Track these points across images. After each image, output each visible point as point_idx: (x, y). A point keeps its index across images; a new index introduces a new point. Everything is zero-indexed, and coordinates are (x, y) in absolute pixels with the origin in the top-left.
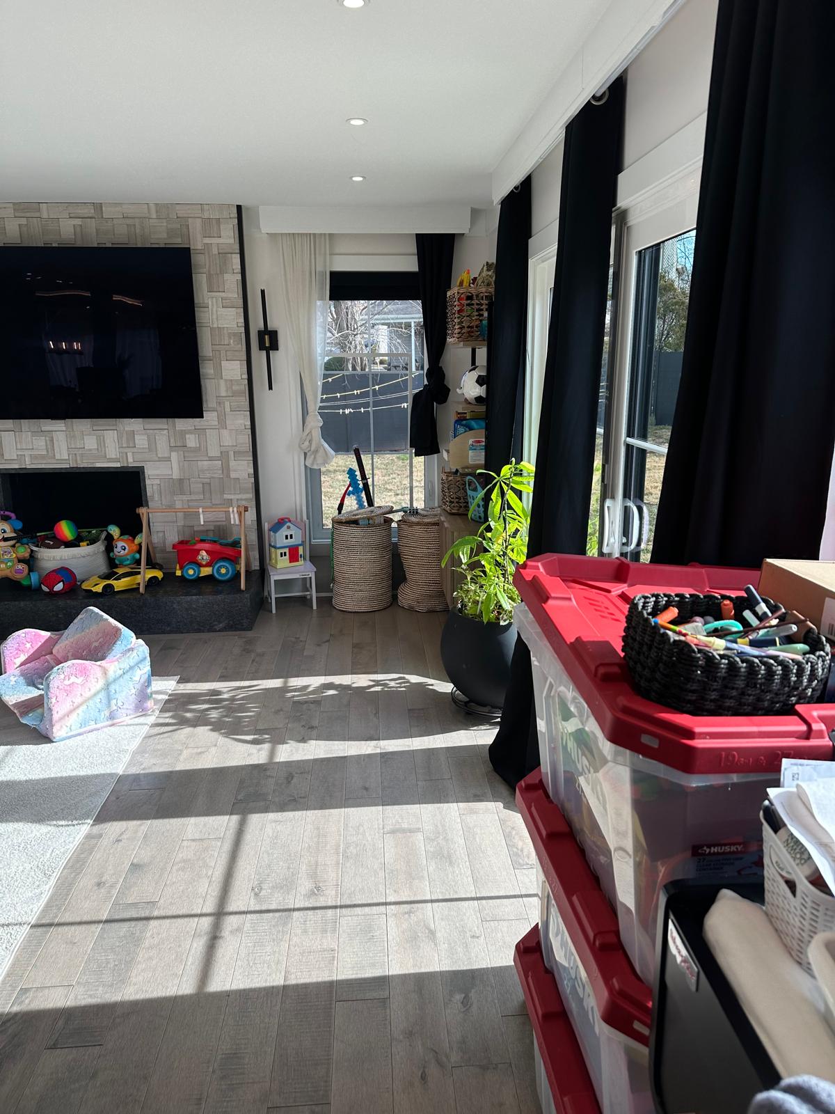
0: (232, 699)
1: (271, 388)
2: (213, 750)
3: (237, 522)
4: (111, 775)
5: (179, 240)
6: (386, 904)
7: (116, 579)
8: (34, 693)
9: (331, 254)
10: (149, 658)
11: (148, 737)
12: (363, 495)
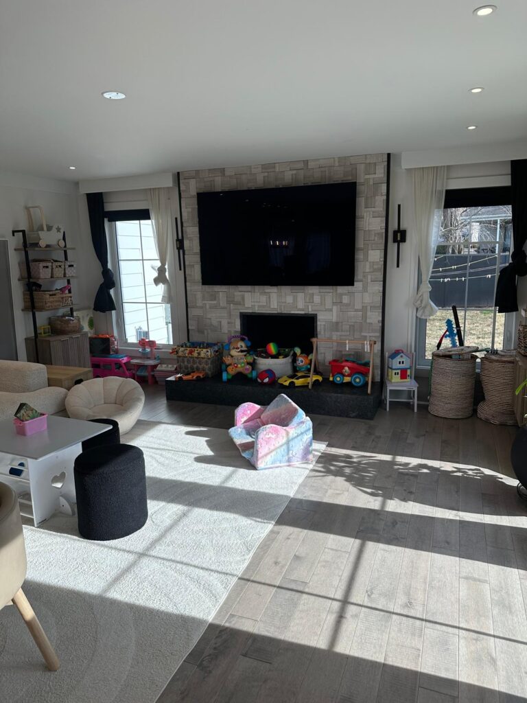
0: (359, 463)
1: (398, 266)
2: (346, 493)
3: (369, 351)
4: (287, 497)
5: (350, 178)
6: (459, 628)
7: (297, 379)
8: (249, 439)
9: (447, 179)
10: (312, 430)
11: (308, 477)
12: (457, 338)
